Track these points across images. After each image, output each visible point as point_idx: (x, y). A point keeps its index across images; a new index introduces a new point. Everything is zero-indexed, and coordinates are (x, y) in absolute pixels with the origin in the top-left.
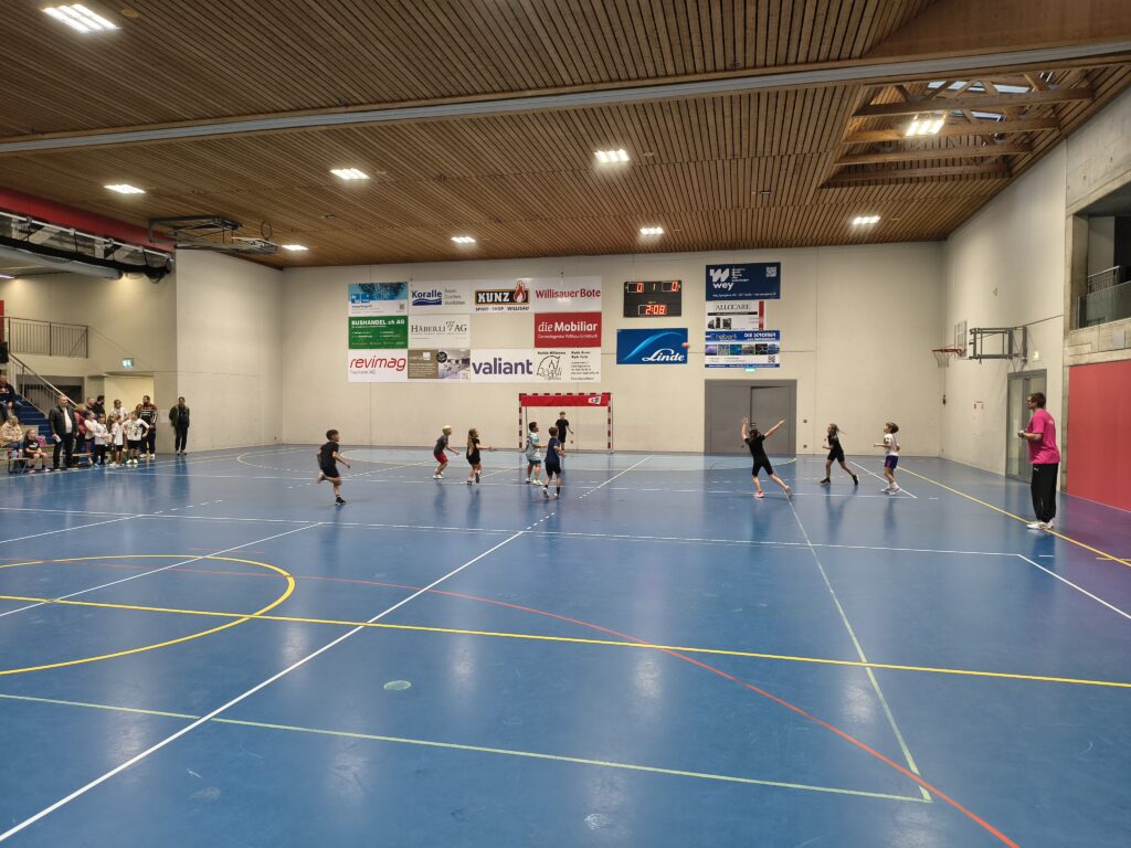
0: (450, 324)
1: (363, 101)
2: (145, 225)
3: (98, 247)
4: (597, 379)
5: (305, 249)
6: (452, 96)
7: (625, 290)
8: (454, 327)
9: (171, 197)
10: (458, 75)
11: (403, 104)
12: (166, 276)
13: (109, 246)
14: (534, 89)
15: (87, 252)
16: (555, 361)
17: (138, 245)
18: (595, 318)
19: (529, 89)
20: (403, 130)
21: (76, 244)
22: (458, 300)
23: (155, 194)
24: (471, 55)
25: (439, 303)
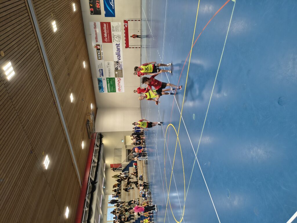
0: (108, 67)
1: (53, 99)
2: (91, 139)
3: (97, 149)
4: (120, 23)
5: (92, 104)
6: (47, 77)
7: (93, 14)
8: (108, 65)
9: (83, 136)
10: (42, 77)
11: (52, 89)
12: (102, 134)
13: (96, 146)
14: (41, 55)
15: (98, 150)
16: (115, 37)
17: (95, 141)
18: (102, 24)
19: (41, 56)
20: (58, 87)
21: (96, 153)
22: (101, 64)
23: (83, 139)
24: (36, 74)
25: (102, 70)
